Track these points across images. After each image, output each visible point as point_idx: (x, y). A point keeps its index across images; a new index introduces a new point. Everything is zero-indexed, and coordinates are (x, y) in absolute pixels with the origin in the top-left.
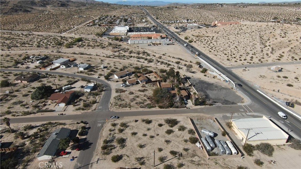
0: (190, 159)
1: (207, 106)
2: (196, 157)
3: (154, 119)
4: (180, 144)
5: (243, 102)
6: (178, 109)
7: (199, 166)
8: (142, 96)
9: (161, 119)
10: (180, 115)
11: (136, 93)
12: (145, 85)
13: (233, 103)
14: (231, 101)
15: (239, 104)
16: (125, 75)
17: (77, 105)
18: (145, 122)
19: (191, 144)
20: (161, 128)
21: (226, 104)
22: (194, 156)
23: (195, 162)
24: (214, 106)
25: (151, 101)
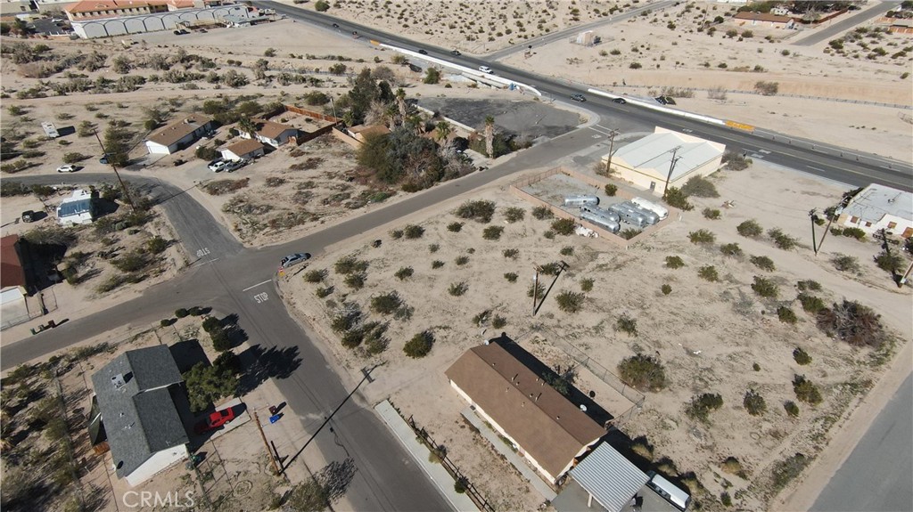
0: (592, 265)
1: (520, 151)
2: (600, 256)
3: (423, 220)
4: (541, 246)
5: (586, 122)
6: (462, 178)
7: (624, 269)
8: (321, 180)
9: (443, 216)
10: (481, 190)
11: (291, 178)
12: (298, 148)
13: (568, 129)
14: (559, 125)
15: (581, 127)
16: (191, 138)
17: (87, 276)
18: (404, 237)
19: (564, 236)
20: (461, 233)
21: (557, 135)
22: (594, 255)
23: (609, 266)
24: (534, 145)
25: (365, 183)
